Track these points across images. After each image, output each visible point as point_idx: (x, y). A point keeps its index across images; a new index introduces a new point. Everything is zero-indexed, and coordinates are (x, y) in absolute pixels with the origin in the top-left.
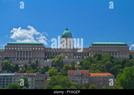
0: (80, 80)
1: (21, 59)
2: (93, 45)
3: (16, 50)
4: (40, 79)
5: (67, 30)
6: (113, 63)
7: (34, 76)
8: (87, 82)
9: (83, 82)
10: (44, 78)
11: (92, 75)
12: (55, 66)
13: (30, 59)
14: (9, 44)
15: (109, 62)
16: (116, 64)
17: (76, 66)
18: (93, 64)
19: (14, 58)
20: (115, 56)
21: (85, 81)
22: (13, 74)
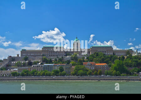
0: (90, 67)
1: (53, 55)
2: (93, 47)
3: (48, 51)
4: (68, 67)
5: (77, 38)
6: (105, 57)
7: (64, 65)
8: (94, 68)
9: (92, 68)
10: (70, 67)
11: (97, 64)
12: (73, 60)
13: (57, 55)
14: (44, 47)
15: (103, 57)
16: (107, 58)
17: (85, 60)
18: (94, 58)
19: (47, 55)
20: (105, 53)
21: (93, 68)
22: (53, 64)
